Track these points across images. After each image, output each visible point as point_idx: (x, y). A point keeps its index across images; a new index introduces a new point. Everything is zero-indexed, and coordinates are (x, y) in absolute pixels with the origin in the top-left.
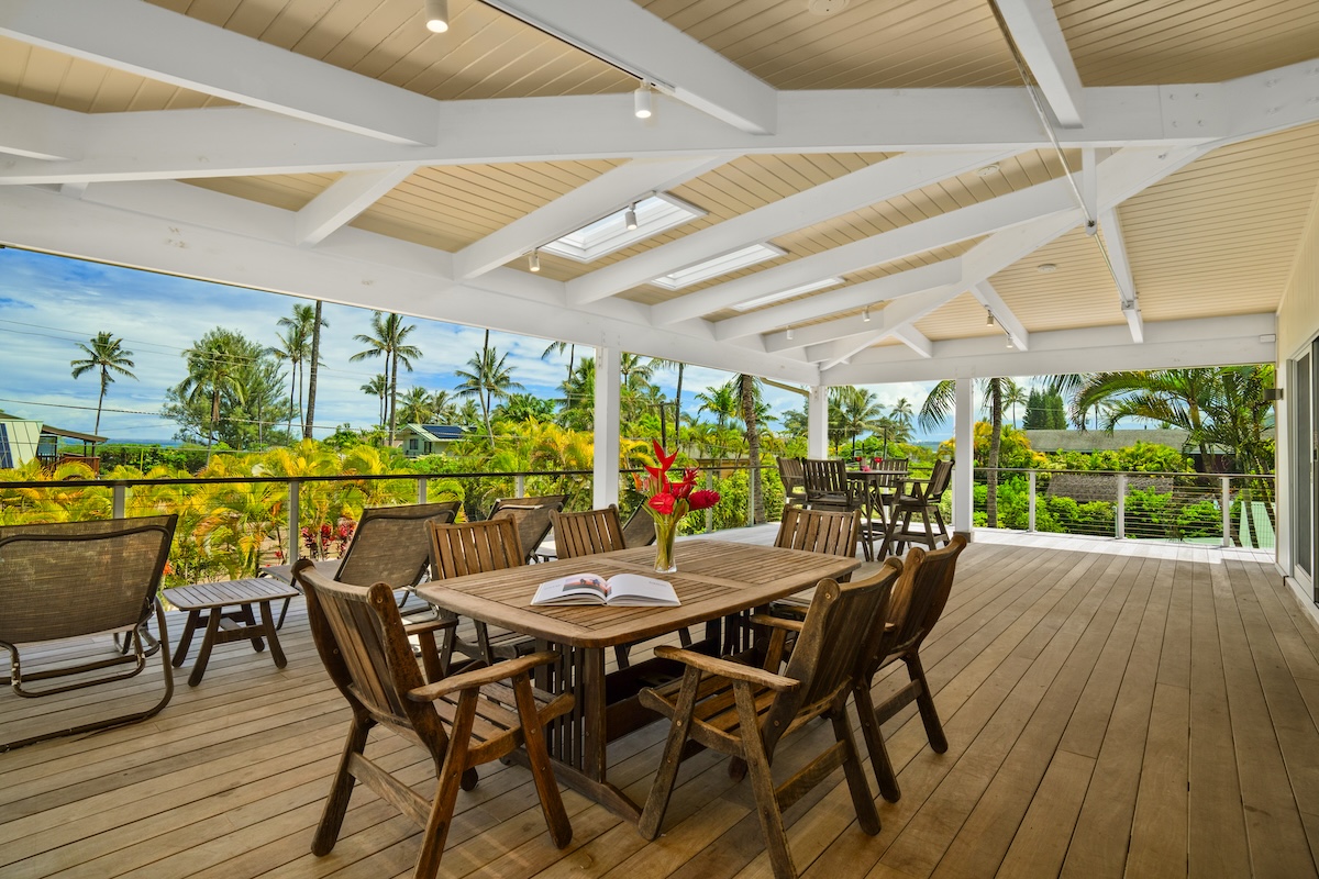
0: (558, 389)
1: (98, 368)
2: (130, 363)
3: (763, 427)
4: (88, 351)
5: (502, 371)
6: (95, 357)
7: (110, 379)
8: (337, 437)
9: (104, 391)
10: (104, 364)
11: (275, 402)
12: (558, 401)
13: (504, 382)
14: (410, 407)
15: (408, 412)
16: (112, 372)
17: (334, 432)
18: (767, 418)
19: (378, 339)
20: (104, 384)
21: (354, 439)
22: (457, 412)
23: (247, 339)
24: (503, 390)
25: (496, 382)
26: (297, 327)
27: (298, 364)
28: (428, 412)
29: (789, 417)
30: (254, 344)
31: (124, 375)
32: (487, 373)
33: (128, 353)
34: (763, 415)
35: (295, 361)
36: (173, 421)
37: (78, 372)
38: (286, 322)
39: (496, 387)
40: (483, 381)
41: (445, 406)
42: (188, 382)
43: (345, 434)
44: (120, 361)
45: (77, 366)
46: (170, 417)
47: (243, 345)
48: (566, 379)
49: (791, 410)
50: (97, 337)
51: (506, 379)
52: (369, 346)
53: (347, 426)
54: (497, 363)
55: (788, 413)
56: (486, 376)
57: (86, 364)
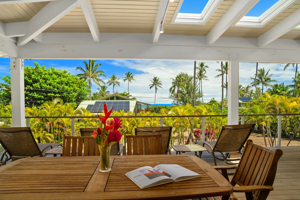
1: (155, 86)
2: (161, 84)
4: (152, 82)
5: (268, 76)
6: (154, 83)
7: (157, 89)
8: (210, 102)
9: (156, 92)
10: (156, 85)
11: (196, 92)
12: (291, 86)
13: (268, 80)
16: (157, 87)
17: (210, 101)
20: (156, 90)
21: (216, 103)
22: (254, 92)
23: (188, 75)
24: (269, 83)
25: (265, 81)
26: (200, 69)
27: (201, 80)
30: (190, 76)
31: (160, 87)
33: (160, 82)
35: (200, 79)
36: (171, 99)
37: (151, 87)
39: (265, 82)
40: (260, 80)
41: (249, 90)
42: (172, 88)
43: (213, 101)
44: (159, 84)
45: (150, 86)
46: (171, 98)
47: (187, 76)
48: (294, 77)
50: (154, 78)
51: (269, 79)
52: (220, 73)
53: (214, 99)
54: (265, 74)
56: (261, 79)
57: (152, 86)
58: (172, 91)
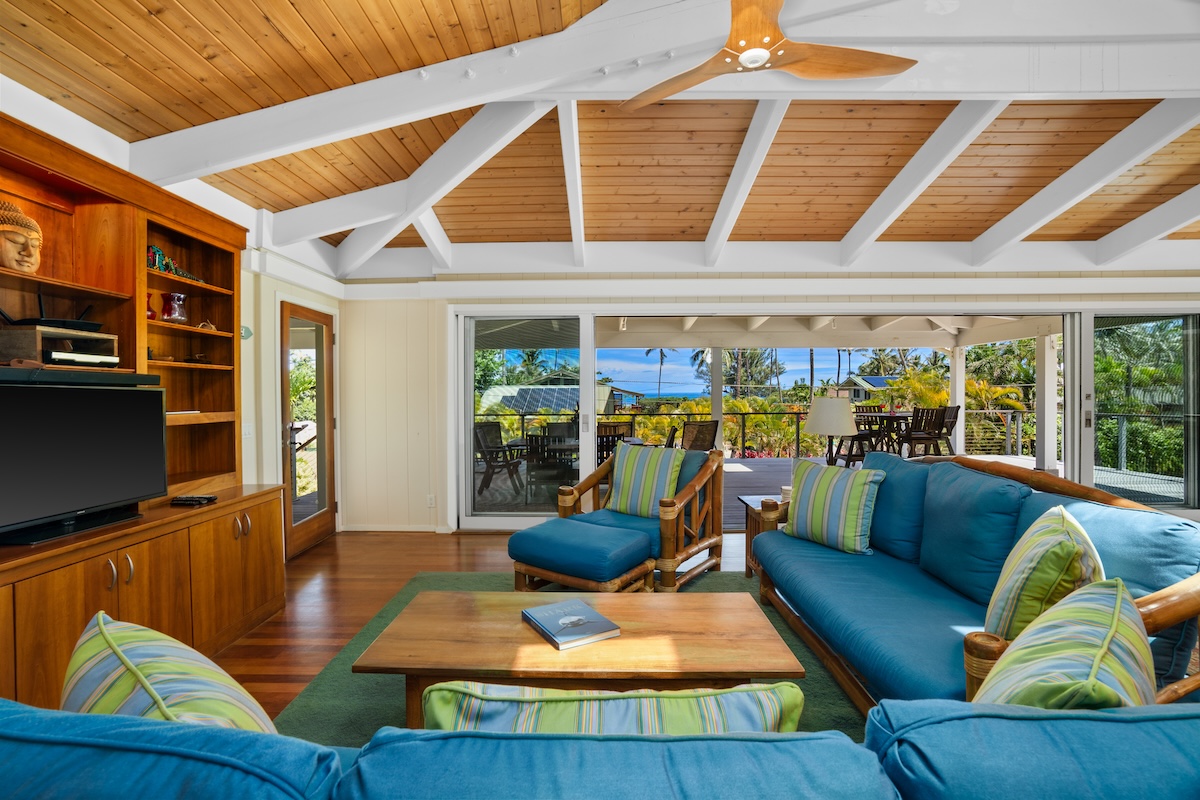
7: (664, 356)
16: (665, 350)
20: (662, 359)
37: (648, 351)
43: (800, 387)
58: (698, 362)
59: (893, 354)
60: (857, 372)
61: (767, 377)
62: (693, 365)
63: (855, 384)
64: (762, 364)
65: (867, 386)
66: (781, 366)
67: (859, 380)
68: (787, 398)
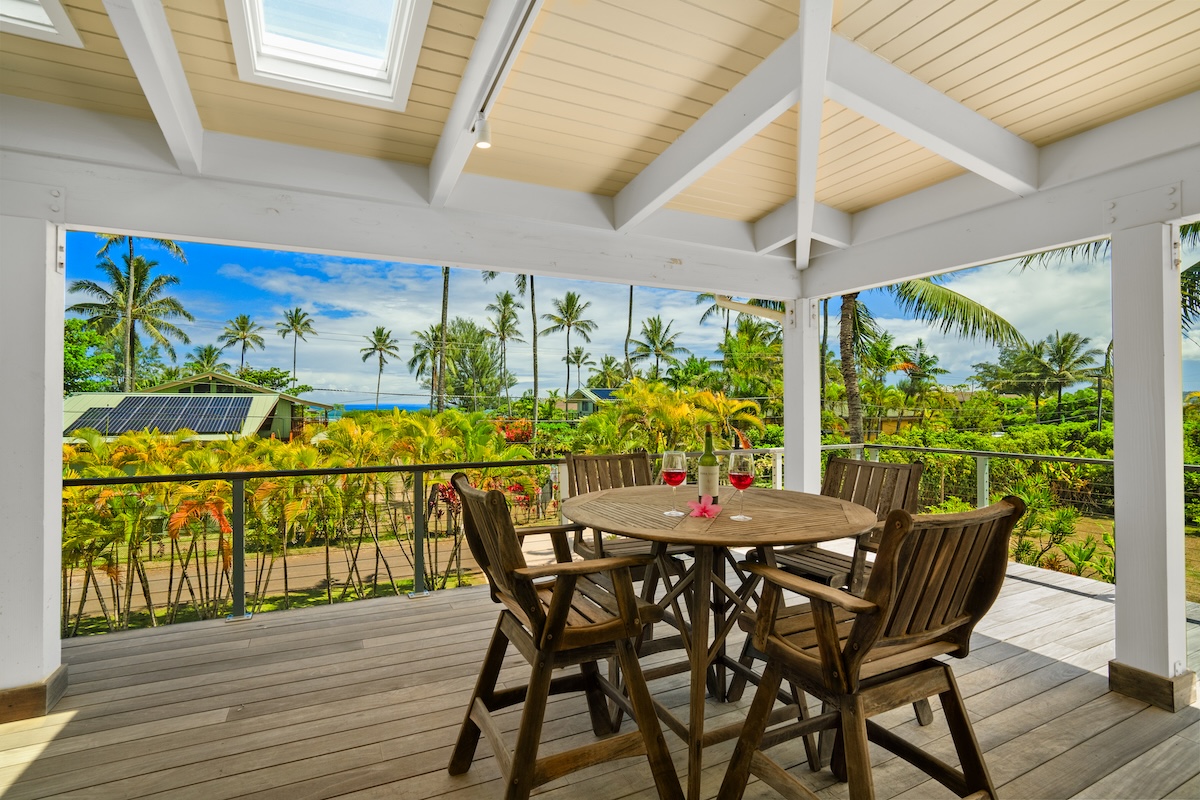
0: (717, 352)
1: (377, 353)
2: (396, 349)
3: (932, 382)
4: (371, 341)
5: (668, 337)
6: (376, 346)
7: (385, 361)
9: (381, 370)
10: (380, 350)
11: (498, 374)
13: (670, 348)
14: (603, 373)
15: (601, 377)
16: (385, 356)
18: (935, 371)
19: (560, 316)
20: (381, 365)
22: (643, 377)
25: (663, 348)
26: (501, 312)
27: (503, 342)
28: (617, 378)
29: (981, 370)
31: (392, 357)
32: (656, 340)
33: (395, 341)
34: (930, 368)
35: (501, 339)
37: (366, 356)
38: (492, 308)
39: (663, 352)
40: (652, 347)
42: (415, 360)
44: (390, 347)
45: (365, 353)
47: (474, 329)
49: (984, 362)
50: (375, 330)
51: (671, 344)
52: (553, 323)
54: (663, 331)
55: (980, 365)
56: (654, 343)
57: (369, 351)
58: (417, 368)
59: (618, 368)
60: (586, 384)
61: (498, 389)
62: (411, 372)
63: (584, 397)
64: (493, 375)
65: (594, 398)
66: (513, 377)
67: (588, 393)
68: (516, 410)
